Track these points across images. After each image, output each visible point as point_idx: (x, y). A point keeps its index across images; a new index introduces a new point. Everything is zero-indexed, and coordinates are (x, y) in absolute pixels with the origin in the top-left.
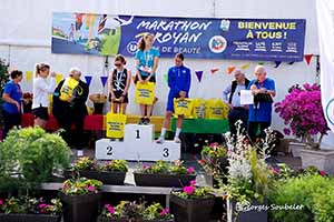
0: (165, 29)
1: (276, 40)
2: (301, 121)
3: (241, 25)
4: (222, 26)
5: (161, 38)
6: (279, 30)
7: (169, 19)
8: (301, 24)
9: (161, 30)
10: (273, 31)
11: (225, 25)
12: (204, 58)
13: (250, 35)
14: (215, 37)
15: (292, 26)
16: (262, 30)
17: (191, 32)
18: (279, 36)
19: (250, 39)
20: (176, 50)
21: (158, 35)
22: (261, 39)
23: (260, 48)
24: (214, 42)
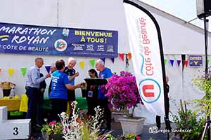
0: (22, 33)
1: (100, 44)
2: (120, 99)
3: (77, 33)
4: (63, 33)
5: (18, 40)
6: (102, 37)
7: (24, 26)
8: (115, 33)
9: (18, 34)
10: (98, 38)
11: (66, 33)
12: (51, 55)
13: (83, 39)
14: (59, 41)
15: (110, 35)
16: (91, 36)
17: (41, 36)
18: (102, 40)
19: (83, 43)
20: (30, 49)
21: (16, 37)
22: (90, 43)
23: (90, 48)
24: (58, 43)
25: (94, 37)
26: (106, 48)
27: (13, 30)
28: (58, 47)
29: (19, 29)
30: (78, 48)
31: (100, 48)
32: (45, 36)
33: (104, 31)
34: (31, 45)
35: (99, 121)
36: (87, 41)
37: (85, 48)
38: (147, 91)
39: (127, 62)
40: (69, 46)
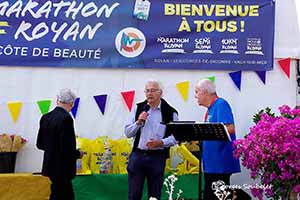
0: (37, 15)
1: (227, 35)
3: (169, 9)
5: (29, 32)
6: (231, 18)
9: (28, 18)
10: (222, 19)
11: (143, 10)
13: (185, 26)
15: (253, 11)
16: (205, 17)
18: (232, 26)
19: (184, 34)
20: (57, 53)
21: (24, 26)
22: (203, 33)
23: (203, 47)
24: (125, 38)
25: (214, 18)
26: (242, 47)
28: (124, 46)
30: (174, 47)
31: (230, 48)
32: (92, 21)
34: (61, 44)
37: (189, 48)
40: (151, 43)
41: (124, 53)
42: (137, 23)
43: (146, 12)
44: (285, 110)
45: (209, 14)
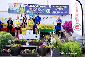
0: (36, 7)
2: (68, 29)
3: (54, 7)
6: (63, 8)
7: (37, 5)
8: (68, 6)
9: (35, 8)
10: (61, 8)
11: (50, 7)
12: (45, 14)
13: (56, 9)
14: (48, 9)
15: (66, 7)
16: (59, 8)
17: (42, 8)
18: (63, 9)
19: (56, 10)
21: (34, 9)
22: (58, 10)
23: (58, 12)
25: (60, 8)
26: (64, 12)
27: (33, 6)
28: (47, 12)
29: (35, 6)
30: (54, 12)
31: (62, 12)
32: (43, 8)
33: (64, 6)
34: (39, 11)
35: (61, 35)
36: (57, 9)
37: (56, 12)
38: (77, 27)
39: (71, 17)
40: (51, 11)
41: (47, 13)
42: (49, 8)
43: (51, 7)
44: (69, 21)
45: (59, 7)
